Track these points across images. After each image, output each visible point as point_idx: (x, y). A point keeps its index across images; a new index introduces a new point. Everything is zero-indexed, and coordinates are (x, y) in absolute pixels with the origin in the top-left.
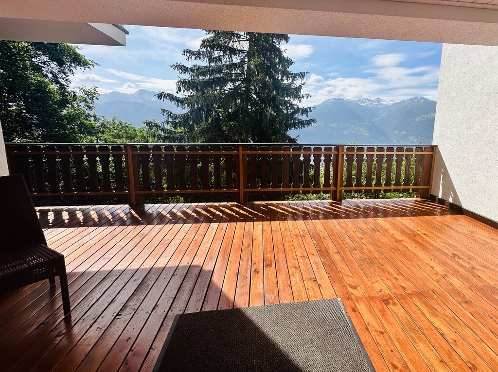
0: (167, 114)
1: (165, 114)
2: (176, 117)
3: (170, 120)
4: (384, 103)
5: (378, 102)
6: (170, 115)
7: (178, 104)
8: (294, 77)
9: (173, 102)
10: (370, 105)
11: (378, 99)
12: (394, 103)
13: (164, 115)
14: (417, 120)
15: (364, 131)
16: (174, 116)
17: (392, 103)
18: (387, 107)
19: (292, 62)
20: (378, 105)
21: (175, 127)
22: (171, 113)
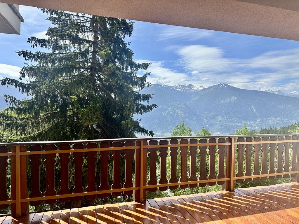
0: (11, 100)
1: (9, 100)
2: (20, 103)
3: (14, 106)
4: (196, 89)
5: (190, 88)
6: (14, 101)
7: (23, 90)
8: (138, 66)
9: (18, 88)
10: (184, 90)
11: (190, 85)
12: (203, 89)
13: (7, 101)
14: (222, 102)
15: (180, 112)
16: (19, 102)
17: (201, 88)
18: (197, 92)
19: (133, 54)
20: (190, 90)
21: (19, 114)
22: (15, 99)
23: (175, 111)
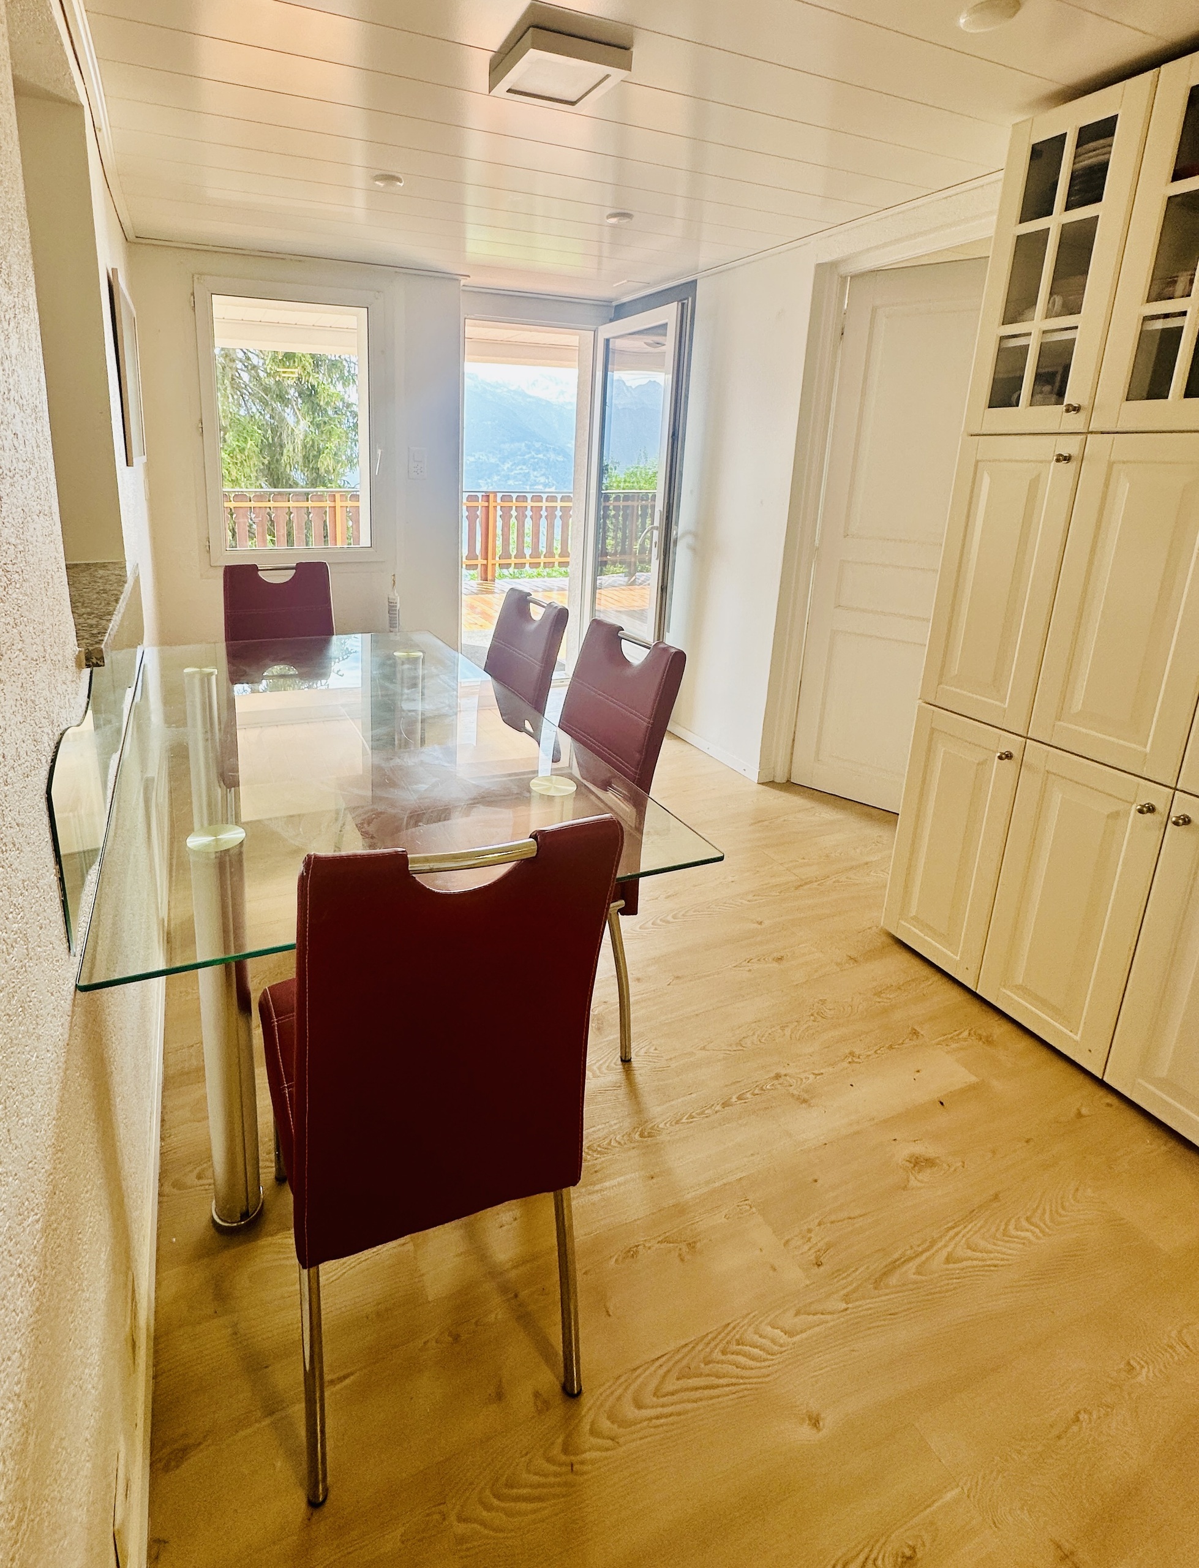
23: (527, 475)
